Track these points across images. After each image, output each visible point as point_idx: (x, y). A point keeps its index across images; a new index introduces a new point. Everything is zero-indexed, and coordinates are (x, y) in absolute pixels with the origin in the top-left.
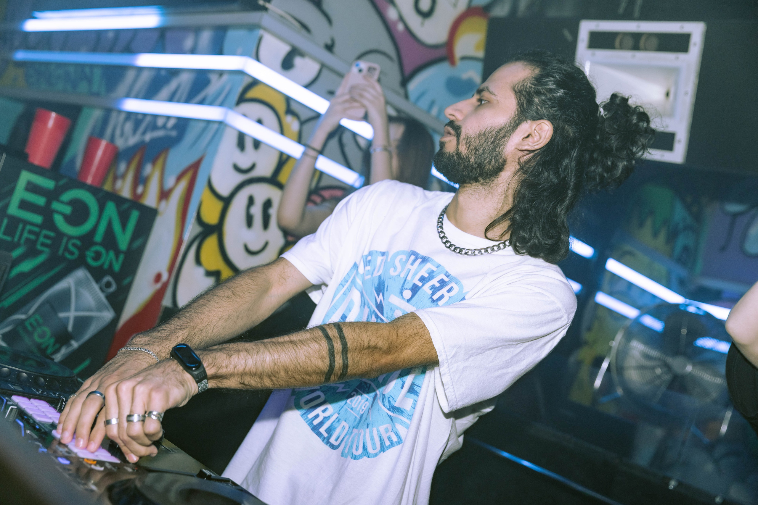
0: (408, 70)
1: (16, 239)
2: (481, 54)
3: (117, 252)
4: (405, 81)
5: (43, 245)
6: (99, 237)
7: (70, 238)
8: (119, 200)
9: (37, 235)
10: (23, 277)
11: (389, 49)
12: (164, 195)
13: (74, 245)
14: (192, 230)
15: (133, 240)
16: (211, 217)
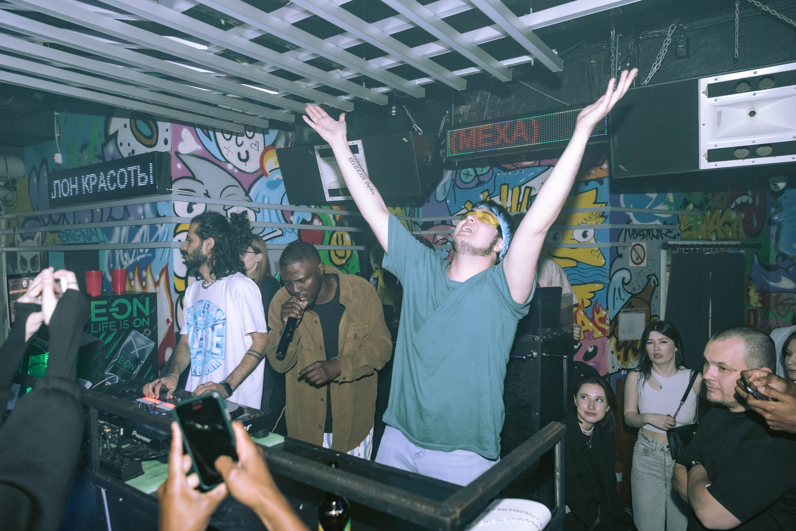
0: (247, 189)
1: (100, 331)
2: (278, 166)
3: (146, 317)
4: (247, 194)
5: (112, 328)
6: (135, 315)
7: (123, 320)
8: (138, 296)
9: (108, 325)
10: (109, 344)
11: (235, 183)
12: (157, 284)
13: (126, 322)
14: (175, 296)
15: (150, 309)
16: (181, 288)
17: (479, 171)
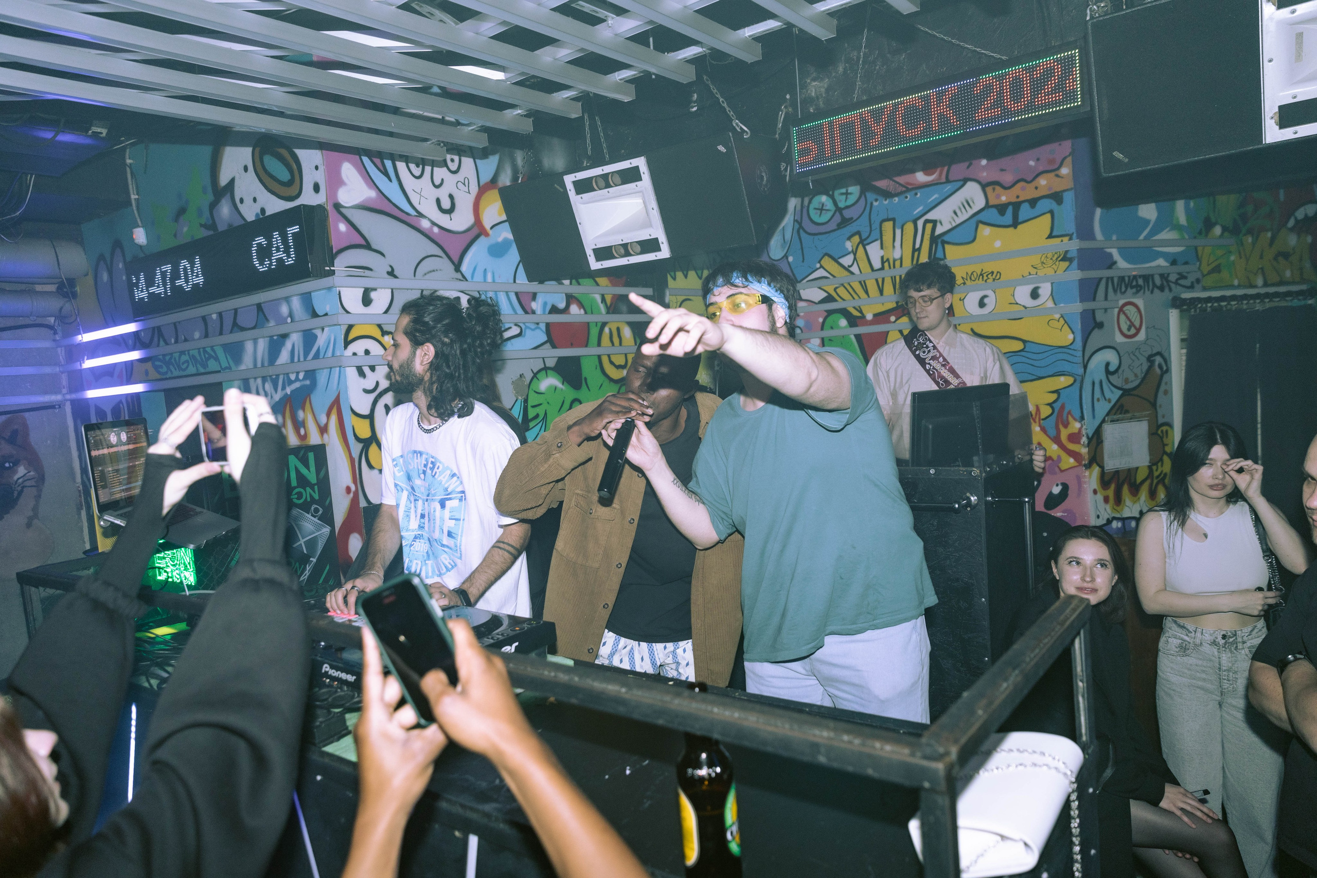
0: (456, 260)
2: (504, 217)
3: (312, 486)
4: (457, 268)
6: (294, 483)
8: (295, 452)
11: (437, 251)
12: (323, 430)
14: (356, 448)
15: (318, 472)
16: (365, 433)
17: (840, 201)
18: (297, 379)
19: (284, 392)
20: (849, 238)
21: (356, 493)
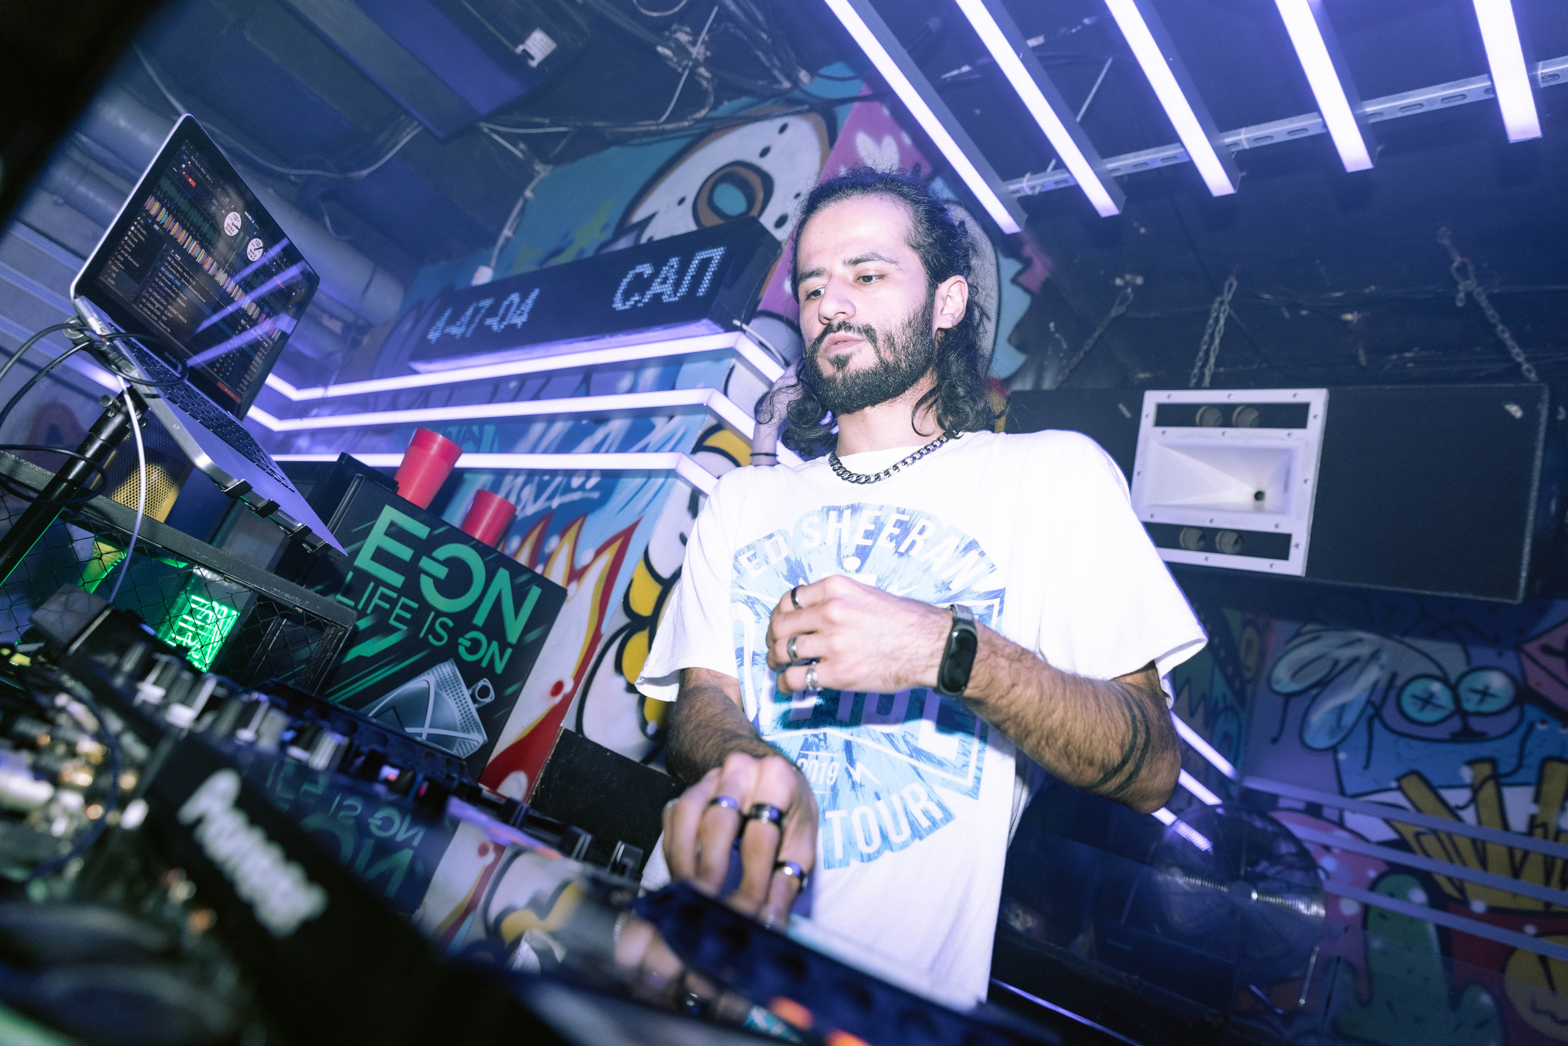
1: (360, 607)
3: (504, 645)
5: (399, 618)
6: (480, 619)
7: (439, 614)
8: (515, 569)
9: (393, 602)
10: (362, 663)
12: (576, 573)
13: (443, 625)
14: (615, 619)
15: (527, 629)
16: (643, 606)
17: (1468, 700)
18: (582, 488)
19: (547, 504)
20: (1470, 763)
21: (568, 699)
